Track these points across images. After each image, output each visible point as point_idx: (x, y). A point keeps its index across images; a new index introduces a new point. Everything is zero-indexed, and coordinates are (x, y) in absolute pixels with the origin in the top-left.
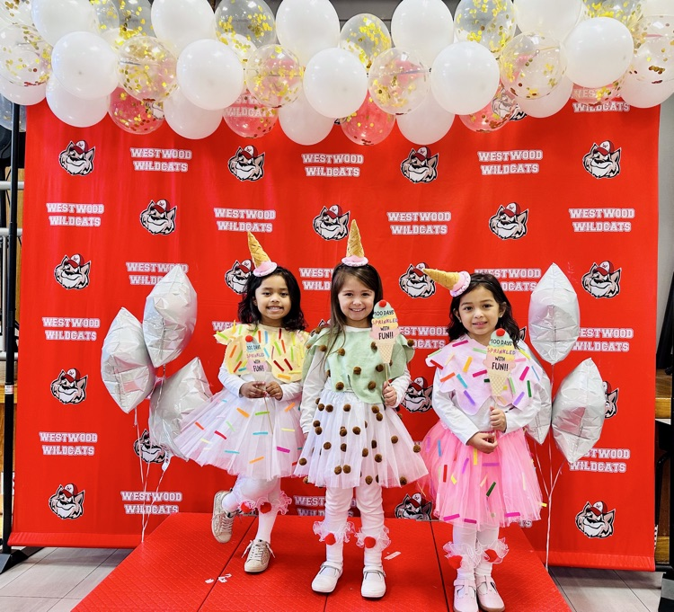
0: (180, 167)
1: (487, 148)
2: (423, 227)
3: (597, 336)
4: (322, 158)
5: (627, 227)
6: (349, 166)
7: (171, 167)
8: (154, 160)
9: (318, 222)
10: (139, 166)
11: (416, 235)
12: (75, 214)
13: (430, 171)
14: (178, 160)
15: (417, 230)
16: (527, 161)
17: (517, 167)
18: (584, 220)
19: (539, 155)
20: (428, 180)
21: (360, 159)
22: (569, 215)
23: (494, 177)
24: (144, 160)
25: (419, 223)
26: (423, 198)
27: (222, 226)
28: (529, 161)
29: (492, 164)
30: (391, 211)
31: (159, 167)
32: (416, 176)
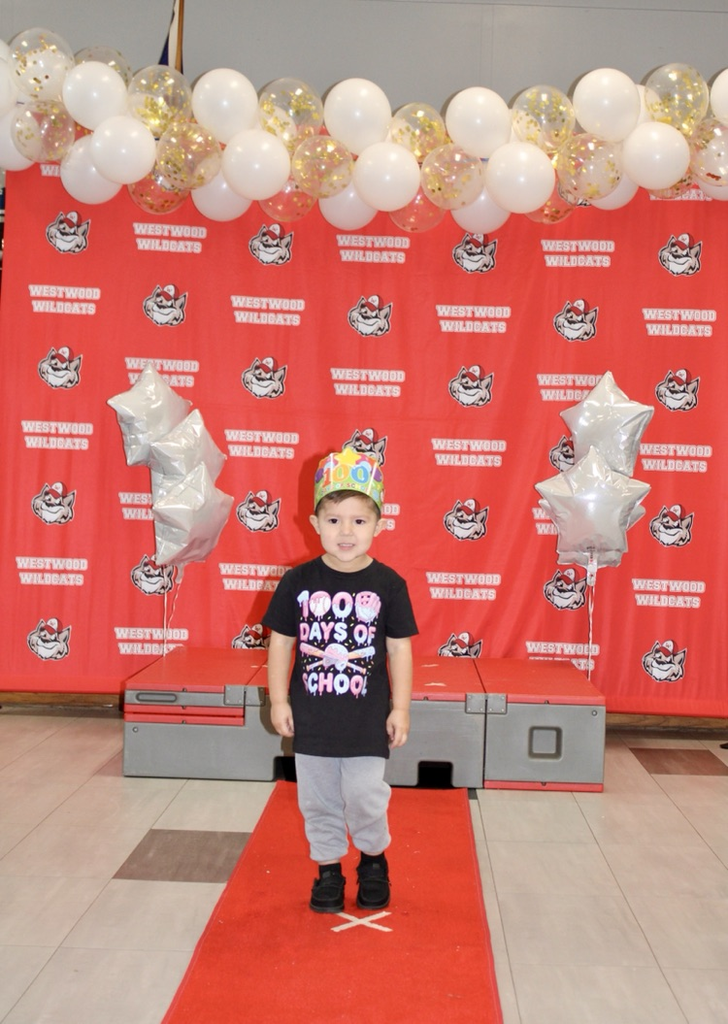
1: (551, 236)
2: (478, 323)
3: (672, 453)
4: (360, 241)
5: (708, 331)
6: (393, 251)
7: (182, 247)
8: (161, 237)
9: (355, 315)
10: (143, 245)
11: (469, 334)
12: (64, 300)
14: (190, 239)
15: (471, 327)
16: (596, 253)
17: (586, 259)
18: (661, 322)
19: (609, 246)
20: (485, 269)
21: (405, 243)
22: (642, 315)
23: (560, 270)
24: (149, 237)
25: (474, 319)
26: (478, 290)
27: (241, 317)
28: (599, 253)
29: (558, 254)
30: (441, 303)
31: (168, 246)
32: (471, 264)
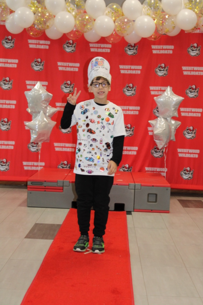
0: (46, 47)
1: (154, 44)
2: (132, 71)
4: (97, 45)
5: (202, 73)
7: (42, 47)
8: (36, 44)
10: (31, 46)
11: (129, 74)
12: (7, 63)
13: (135, 51)
14: (45, 45)
16: (168, 49)
17: (165, 51)
18: (187, 71)
19: (172, 47)
20: (134, 54)
22: (182, 69)
23: (157, 54)
24: (33, 44)
25: (130, 69)
26: (133, 60)
27: (60, 69)
29: (156, 50)
30: (121, 64)
31: (38, 47)
32: (130, 53)
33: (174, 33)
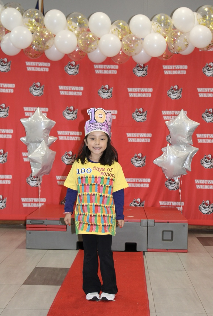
0: (46, 70)
1: (166, 64)
2: (142, 94)
3: (208, 137)
4: (102, 66)
7: (42, 70)
8: (35, 66)
9: (100, 91)
11: (139, 97)
12: (3, 88)
13: (144, 72)
14: (45, 67)
15: (139, 95)
16: (181, 70)
17: (178, 72)
18: (203, 93)
19: (186, 67)
20: (144, 76)
22: (197, 90)
23: (169, 75)
24: (31, 66)
25: (140, 92)
26: (142, 83)
27: (62, 93)
28: (182, 70)
29: (169, 70)
30: (129, 87)
31: (37, 69)
32: (139, 74)
33: (187, 51)
